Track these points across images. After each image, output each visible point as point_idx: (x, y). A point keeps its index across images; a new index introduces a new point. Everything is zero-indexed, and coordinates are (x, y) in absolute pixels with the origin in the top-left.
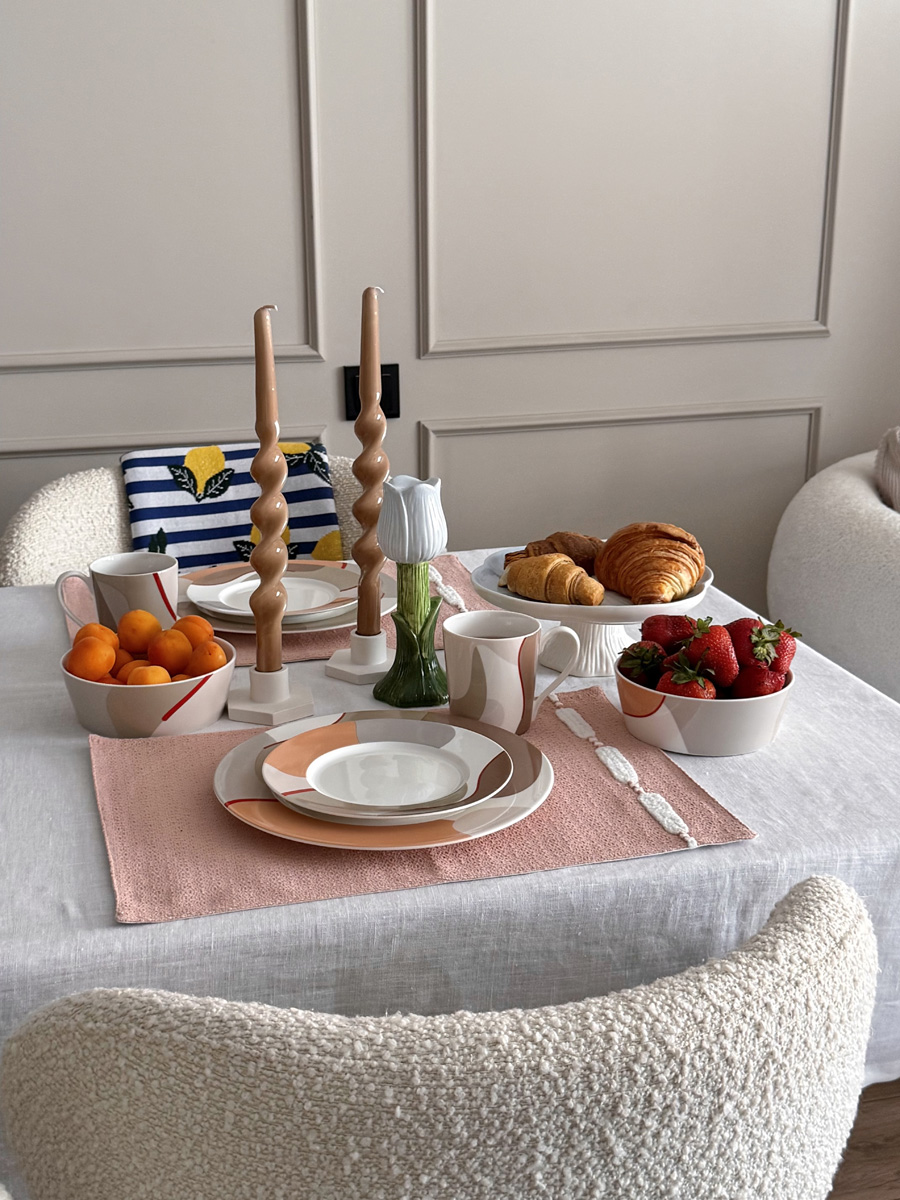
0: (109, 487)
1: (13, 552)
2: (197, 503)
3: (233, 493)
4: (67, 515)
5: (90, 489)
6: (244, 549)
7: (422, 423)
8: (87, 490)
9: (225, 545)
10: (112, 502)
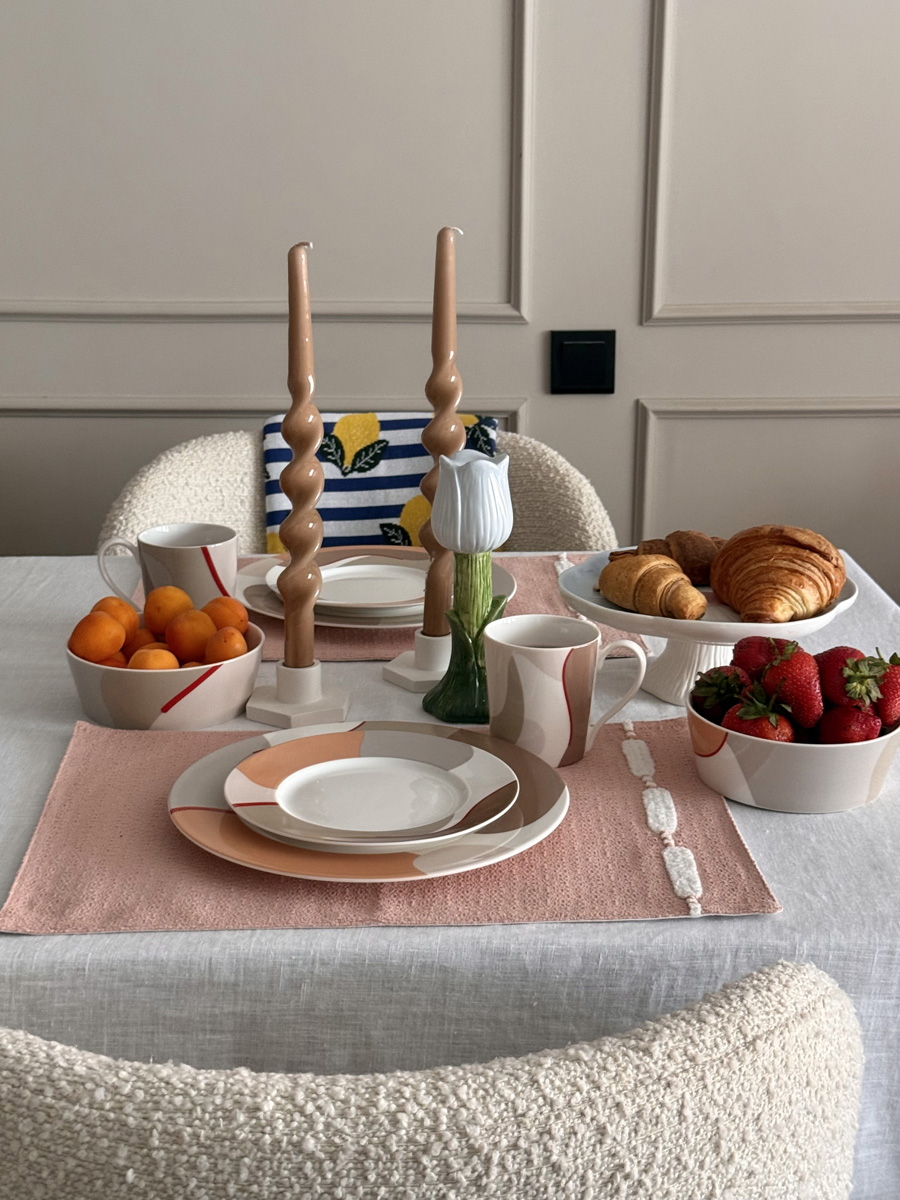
0: (245, 453)
1: (121, 518)
2: (341, 477)
3: (383, 469)
4: (191, 481)
5: (223, 454)
6: (392, 533)
7: (642, 401)
8: (218, 455)
9: (371, 527)
10: (247, 471)
